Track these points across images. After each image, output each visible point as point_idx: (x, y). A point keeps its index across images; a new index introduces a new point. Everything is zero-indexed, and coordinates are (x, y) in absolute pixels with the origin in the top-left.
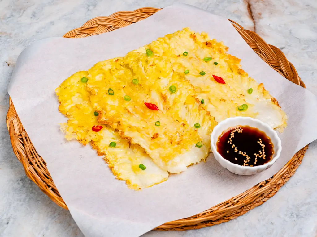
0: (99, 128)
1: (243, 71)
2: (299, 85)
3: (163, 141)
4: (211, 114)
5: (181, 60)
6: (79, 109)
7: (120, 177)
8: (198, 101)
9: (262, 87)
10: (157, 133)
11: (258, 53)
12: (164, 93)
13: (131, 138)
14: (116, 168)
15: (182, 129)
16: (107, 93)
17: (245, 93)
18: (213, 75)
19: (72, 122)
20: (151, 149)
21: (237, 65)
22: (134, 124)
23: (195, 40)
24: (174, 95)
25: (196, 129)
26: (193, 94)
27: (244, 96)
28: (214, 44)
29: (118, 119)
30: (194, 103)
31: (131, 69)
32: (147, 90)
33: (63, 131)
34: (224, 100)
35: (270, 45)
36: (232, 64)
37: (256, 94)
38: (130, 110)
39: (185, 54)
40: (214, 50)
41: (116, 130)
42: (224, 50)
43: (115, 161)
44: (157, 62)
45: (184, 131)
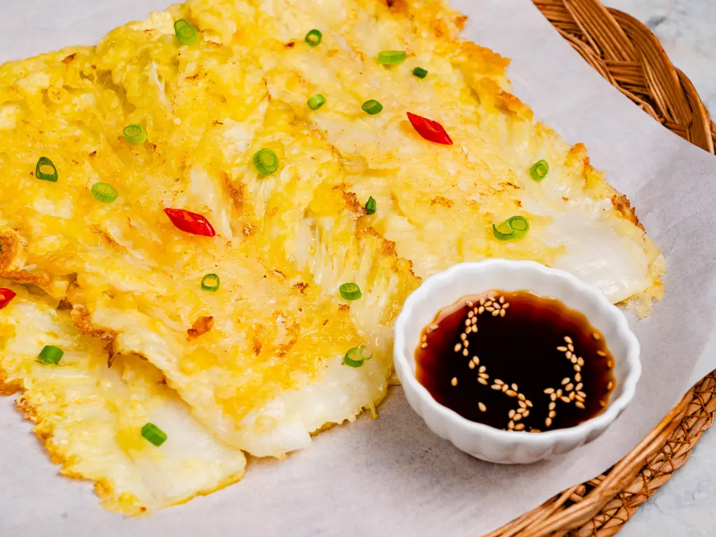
0: (2, 297)
1: (517, 101)
2: (708, 150)
3: (228, 342)
4: (397, 249)
5: (299, 60)
7: (76, 469)
8: (354, 204)
9: (581, 155)
10: (208, 316)
11: (571, 36)
12: (234, 175)
13: (115, 334)
14: (60, 440)
15: (295, 301)
16: (32, 174)
17: (522, 176)
18: (409, 114)
20: (183, 370)
21: (493, 78)
22: (126, 283)
24: (270, 182)
25: (344, 302)
26: (338, 181)
27: (516, 187)
28: (416, 6)
29: (70, 266)
30: (340, 212)
31: (120, 91)
32: (174, 164)
34: (448, 204)
35: (613, 12)
36: (478, 77)
37: (559, 182)
38: (114, 232)
39: (313, 39)
40: (417, 24)
41: (64, 306)
42: (451, 26)
43: (57, 414)
44: (212, 64)
45: (303, 310)
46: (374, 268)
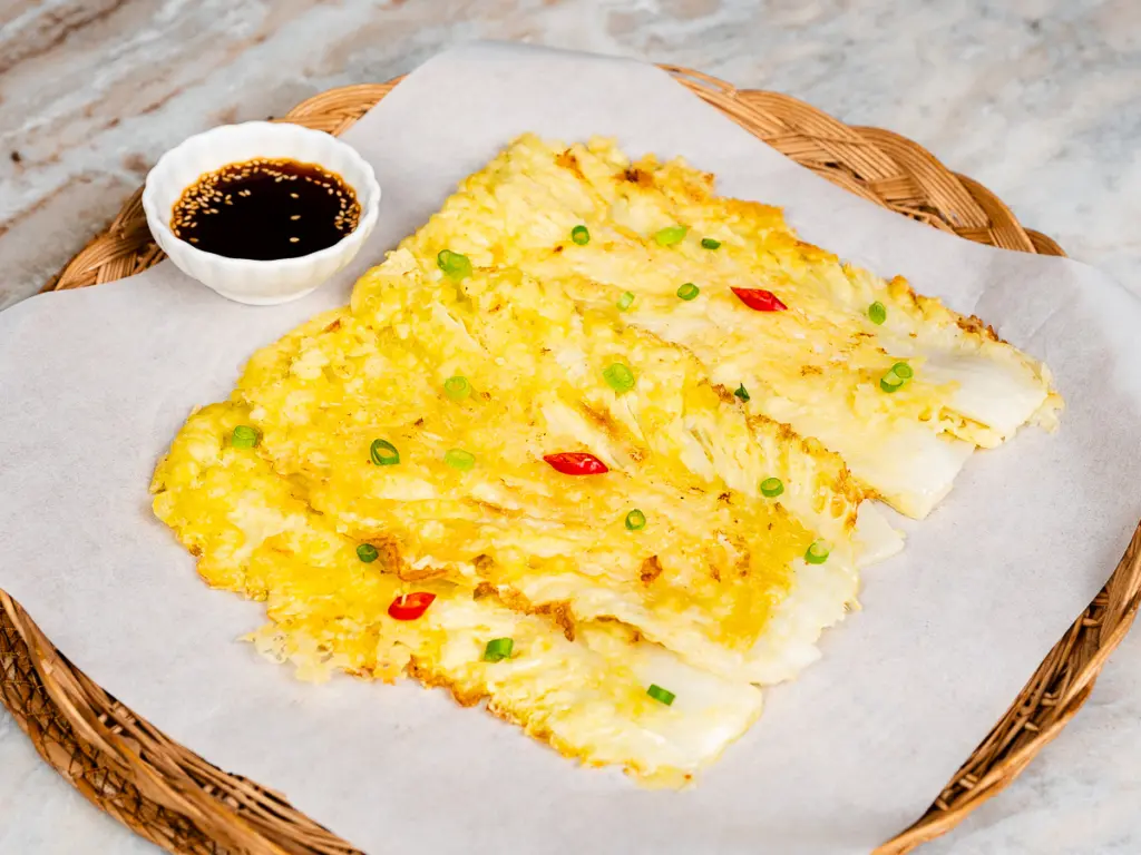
0: (417, 603)
1: (814, 248)
2: (1029, 251)
3: (682, 578)
4: (795, 430)
5: (574, 263)
6: (287, 553)
7: (595, 757)
8: (726, 396)
9: (903, 288)
10: (652, 555)
11: (817, 165)
12: (592, 398)
13: (565, 604)
15: (726, 514)
16: (369, 462)
17: (867, 323)
18: (732, 289)
19: (287, 613)
21: (782, 229)
22: (547, 548)
23: (580, 175)
24: (631, 397)
25: (772, 501)
26: (701, 376)
27: (869, 336)
28: (659, 176)
30: (717, 408)
31: (415, 346)
32: (518, 407)
33: (279, 657)
34: (817, 371)
35: (858, 129)
36: (764, 233)
37: (899, 315)
38: (491, 494)
39: (581, 235)
40: (671, 194)
41: (483, 592)
42: (704, 187)
43: (540, 708)
44: (505, 289)
45: (739, 520)
46: (782, 457)
